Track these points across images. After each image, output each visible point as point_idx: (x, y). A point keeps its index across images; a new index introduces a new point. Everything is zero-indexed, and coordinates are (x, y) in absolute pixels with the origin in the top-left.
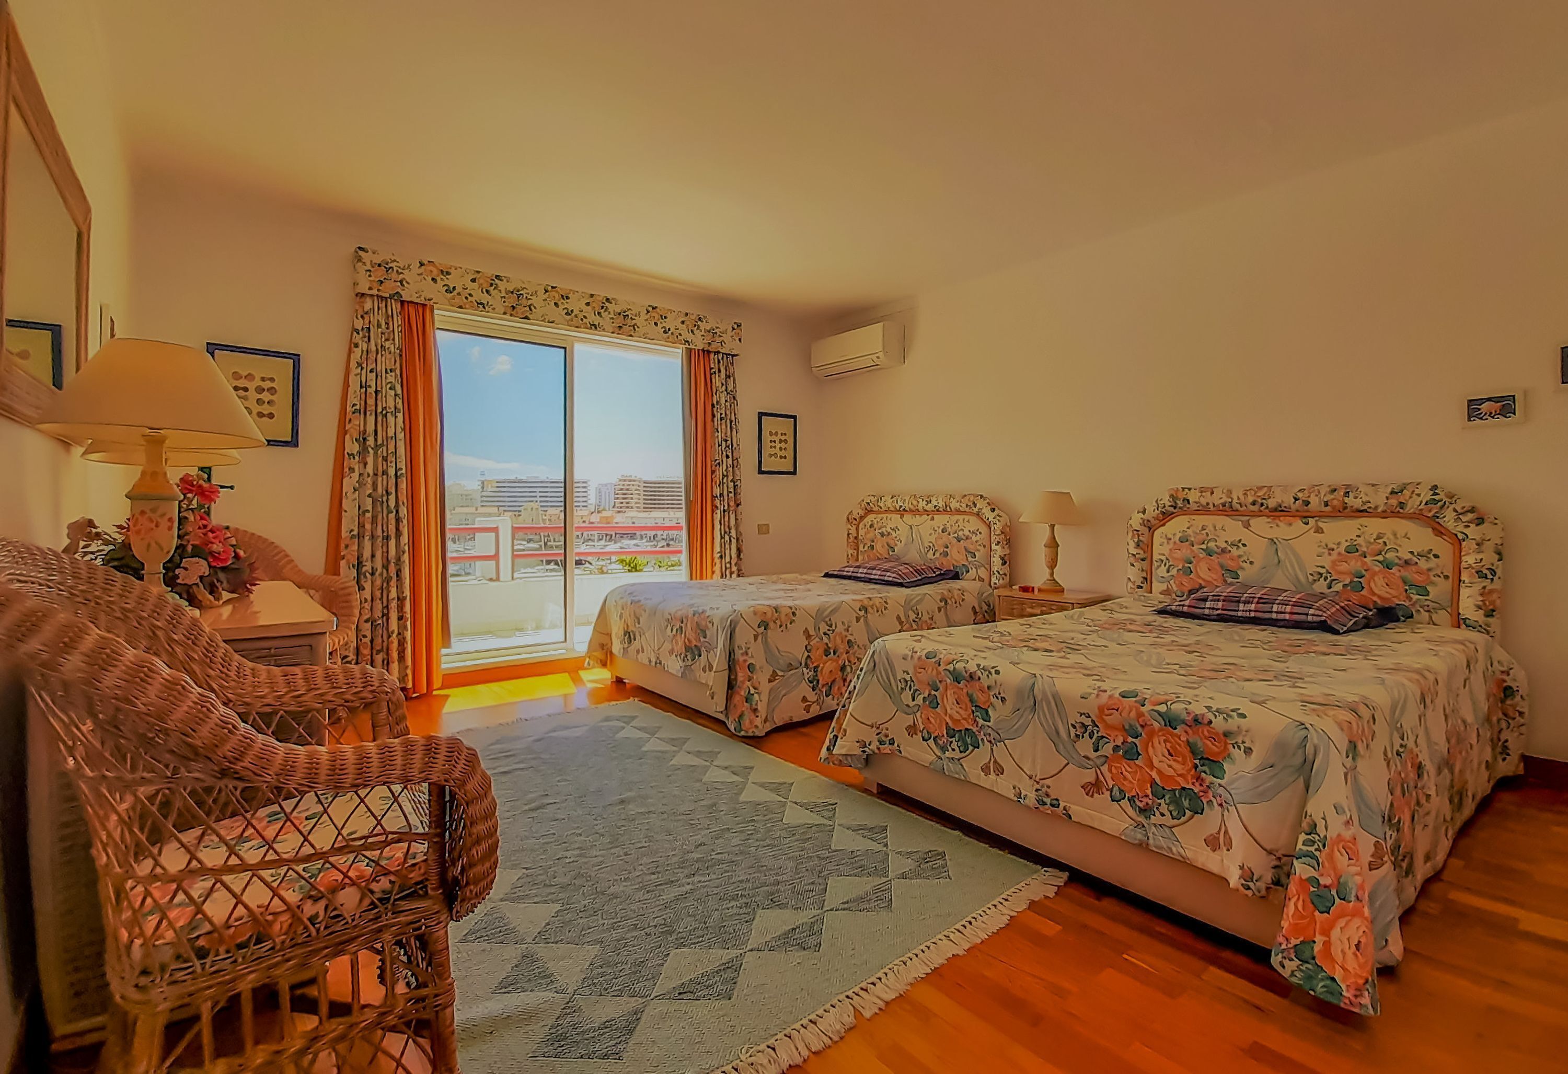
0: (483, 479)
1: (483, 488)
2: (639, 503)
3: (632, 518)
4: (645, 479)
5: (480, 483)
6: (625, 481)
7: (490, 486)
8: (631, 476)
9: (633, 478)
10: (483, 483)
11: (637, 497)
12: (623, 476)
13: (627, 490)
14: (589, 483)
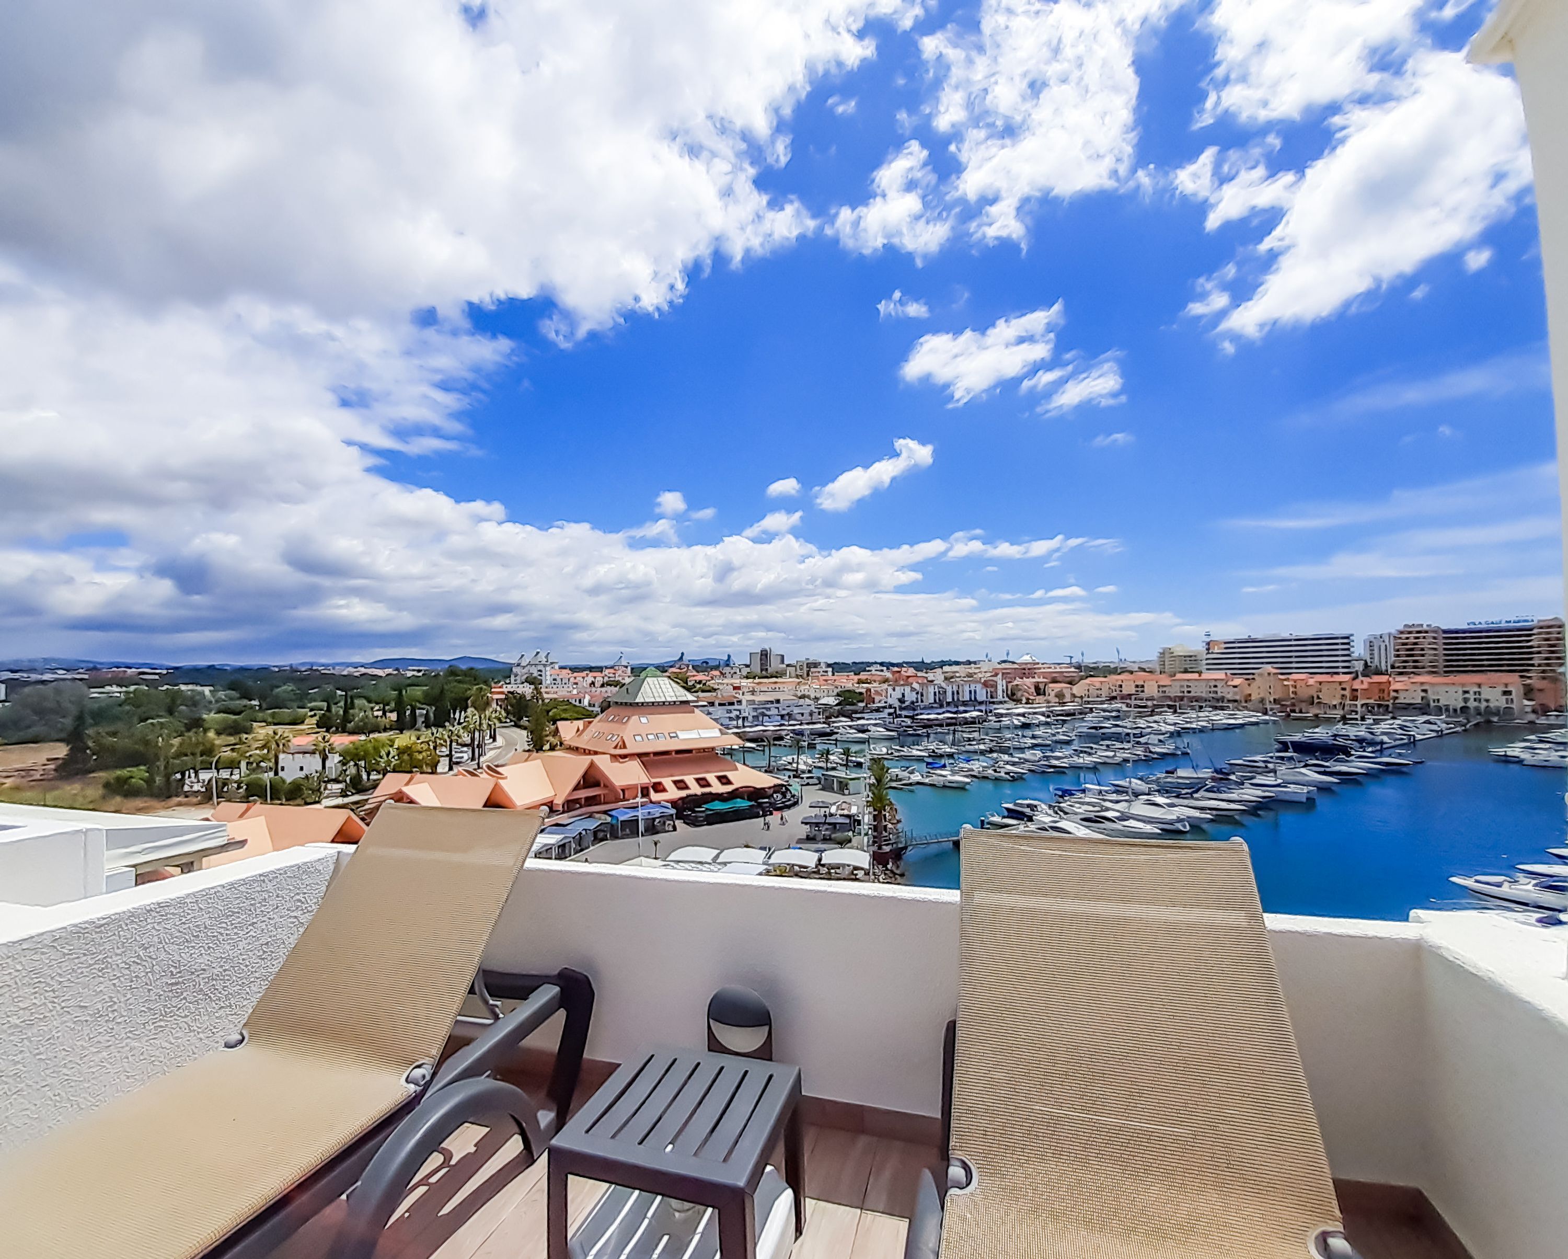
0: (1208, 640)
1: (1208, 649)
2: (1437, 661)
3: (1422, 683)
4: (1444, 627)
5: (1204, 644)
6: (1410, 633)
7: (1216, 647)
8: (1422, 625)
9: (1425, 628)
10: (1208, 644)
11: (1433, 652)
12: (1406, 626)
13: (1415, 644)
14: (1351, 638)
